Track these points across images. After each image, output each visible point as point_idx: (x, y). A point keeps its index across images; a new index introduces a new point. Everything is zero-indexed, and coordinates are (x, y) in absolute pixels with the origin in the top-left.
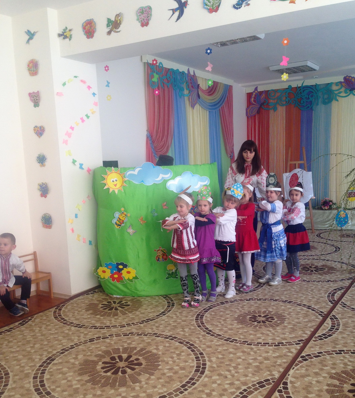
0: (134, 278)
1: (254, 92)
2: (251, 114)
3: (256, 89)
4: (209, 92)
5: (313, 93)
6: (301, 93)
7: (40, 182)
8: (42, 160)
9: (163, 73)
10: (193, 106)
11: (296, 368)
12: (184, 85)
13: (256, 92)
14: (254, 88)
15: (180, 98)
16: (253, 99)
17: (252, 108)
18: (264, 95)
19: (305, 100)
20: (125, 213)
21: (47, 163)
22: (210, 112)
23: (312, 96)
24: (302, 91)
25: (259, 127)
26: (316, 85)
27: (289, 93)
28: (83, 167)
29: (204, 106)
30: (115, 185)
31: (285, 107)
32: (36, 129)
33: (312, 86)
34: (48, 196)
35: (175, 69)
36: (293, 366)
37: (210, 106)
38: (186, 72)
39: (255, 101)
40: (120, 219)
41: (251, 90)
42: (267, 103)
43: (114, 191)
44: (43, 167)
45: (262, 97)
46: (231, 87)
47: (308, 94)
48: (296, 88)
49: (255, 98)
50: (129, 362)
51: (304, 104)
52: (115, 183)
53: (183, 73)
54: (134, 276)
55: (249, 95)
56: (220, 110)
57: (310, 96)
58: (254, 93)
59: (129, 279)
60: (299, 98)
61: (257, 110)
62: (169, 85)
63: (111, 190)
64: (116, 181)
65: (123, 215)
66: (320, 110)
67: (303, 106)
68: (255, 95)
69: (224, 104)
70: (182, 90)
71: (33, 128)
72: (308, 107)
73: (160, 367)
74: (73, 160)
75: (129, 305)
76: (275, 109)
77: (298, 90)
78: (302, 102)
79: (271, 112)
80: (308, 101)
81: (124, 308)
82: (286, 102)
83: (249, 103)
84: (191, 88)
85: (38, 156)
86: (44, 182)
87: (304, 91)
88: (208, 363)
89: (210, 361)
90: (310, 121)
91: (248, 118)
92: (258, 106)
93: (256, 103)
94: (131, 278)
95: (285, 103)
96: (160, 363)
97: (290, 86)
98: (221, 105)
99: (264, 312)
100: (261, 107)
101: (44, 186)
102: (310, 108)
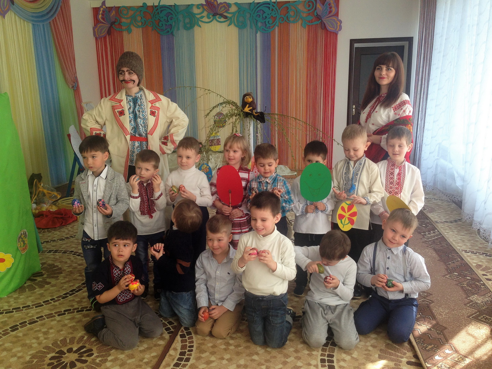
1: (101, 6)
2: (99, 34)
3: (104, 3)
5: (171, 14)
13: (104, 7)
14: (102, 1)
16: (100, 16)
17: (100, 26)
18: (113, 13)
19: (164, 23)
22: (33, 24)
23: (171, 19)
24: (159, 11)
26: (175, 6)
27: (145, 13)
31: (141, 29)
33: (171, 6)
37: (35, 17)
39: (103, 19)
41: (97, 4)
42: (118, 22)
47: (167, 16)
48: (152, 7)
49: (103, 15)
51: (164, 28)
55: (95, 11)
56: (50, 23)
58: (102, 9)
60: (157, 19)
61: (107, 30)
66: (181, 35)
67: (162, 30)
68: (103, 12)
69: (56, 16)
72: (168, 32)
76: (129, 31)
77: (155, 9)
78: (160, 24)
79: (125, 34)
80: (168, 24)
82: (142, 23)
83: (96, 21)
90: (171, 49)
91: (96, 38)
92: (108, 25)
97: (144, 4)
98: (51, 17)
100: (111, 27)
102: (170, 33)
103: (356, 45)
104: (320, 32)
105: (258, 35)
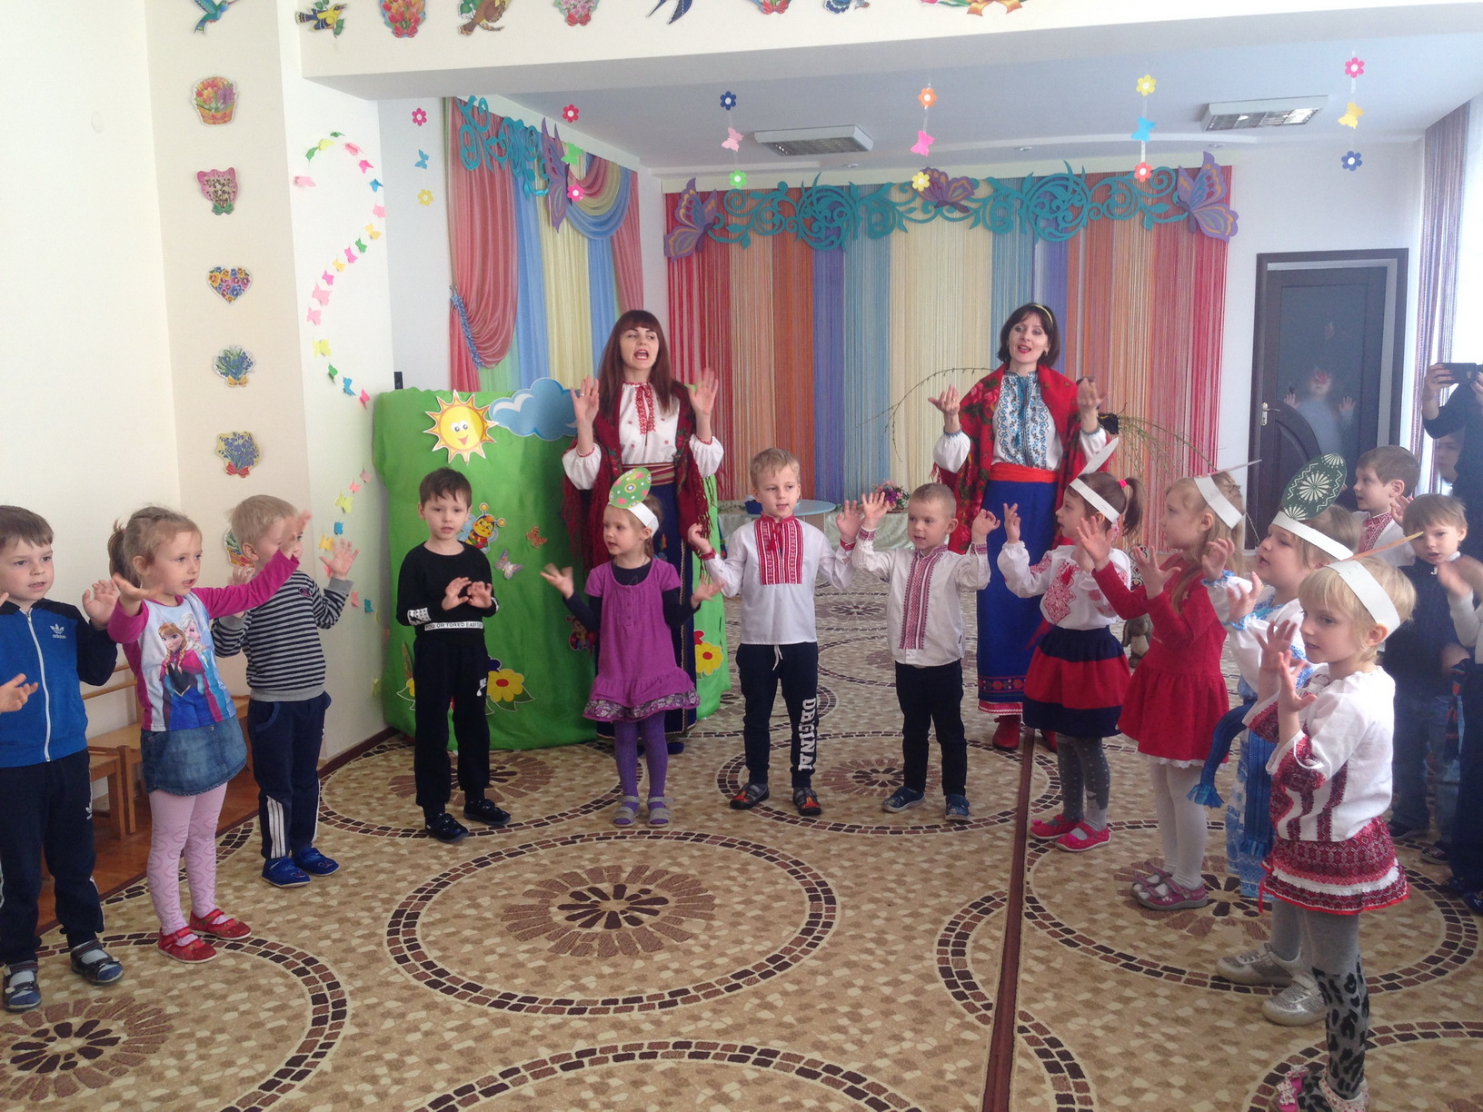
0: (517, 698)
1: (686, 191)
2: (677, 250)
3: (692, 184)
4: (590, 187)
5: (841, 205)
6: (812, 203)
7: (227, 431)
8: (235, 366)
9: (489, 127)
10: (556, 224)
11: (1033, 868)
12: (534, 165)
13: (691, 191)
14: (688, 179)
15: (527, 197)
16: (682, 211)
17: (680, 234)
18: (712, 204)
19: (824, 224)
20: (492, 518)
21: (252, 376)
22: (590, 240)
23: (841, 215)
24: (814, 198)
25: (701, 289)
26: (850, 188)
27: (781, 203)
28: (352, 387)
29: (578, 226)
30: (464, 441)
31: (771, 238)
32: (220, 276)
33: (842, 187)
34: (253, 471)
35: (515, 119)
36: (1027, 866)
37: (595, 225)
38: (539, 129)
39: (688, 217)
40: (475, 534)
41: (677, 186)
42: (721, 224)
43: (460, 457)
44: (239, 388)
45: (710, 207)
46: (635, 173)
47: (832, 208)
48: (799, 191)
49: (688, 209)
50: (627, 899)
51: (822, 235)
52: (463, 433)
53: (532, 131)
54: (519, 692)
55: (672, 200)
56: (612, 238)
57: (835, 213)
58: (686, 197)
59: (502, 702)
60: (807, 216)
61: (695, 242)
62: (504, 161)
63: (452, 453)
64: (465, 428)
65: (485, 524)
66: (861, 250)
67: (818, 240)
68: (690, 202)
69: (622, 224)
70: (529, 177)
71: (206, 274)
72: (832, 242)
73: (717, 901)
74: (330, 367)
75: (513, 773)
76: (744, 242)
77: (805, 195)
78: (815, 226)
79: (734, 250)
80: (832, 226)
81: (505, 781)
82: (774, 225)
83: (672, 222)
84: (552, 174)
85: (222, 355)
86: (240, 431)
87: (818, 200)
88: (831, 883)
89: (832, 876)
90: (836, 280)
91: (669, 260)
92: (701, 231)
93: (690, 221)
94: (509, 698)
95: (770, 226)
96: (710, 893)
97: (782, 184)
98: (616, 224)
99: (880, 762)
100: (705, 233)
101: (241, 442)
102: (836, 245)
103: (1272, 266)
104: (1184, 239)
105: (1039, 247)
